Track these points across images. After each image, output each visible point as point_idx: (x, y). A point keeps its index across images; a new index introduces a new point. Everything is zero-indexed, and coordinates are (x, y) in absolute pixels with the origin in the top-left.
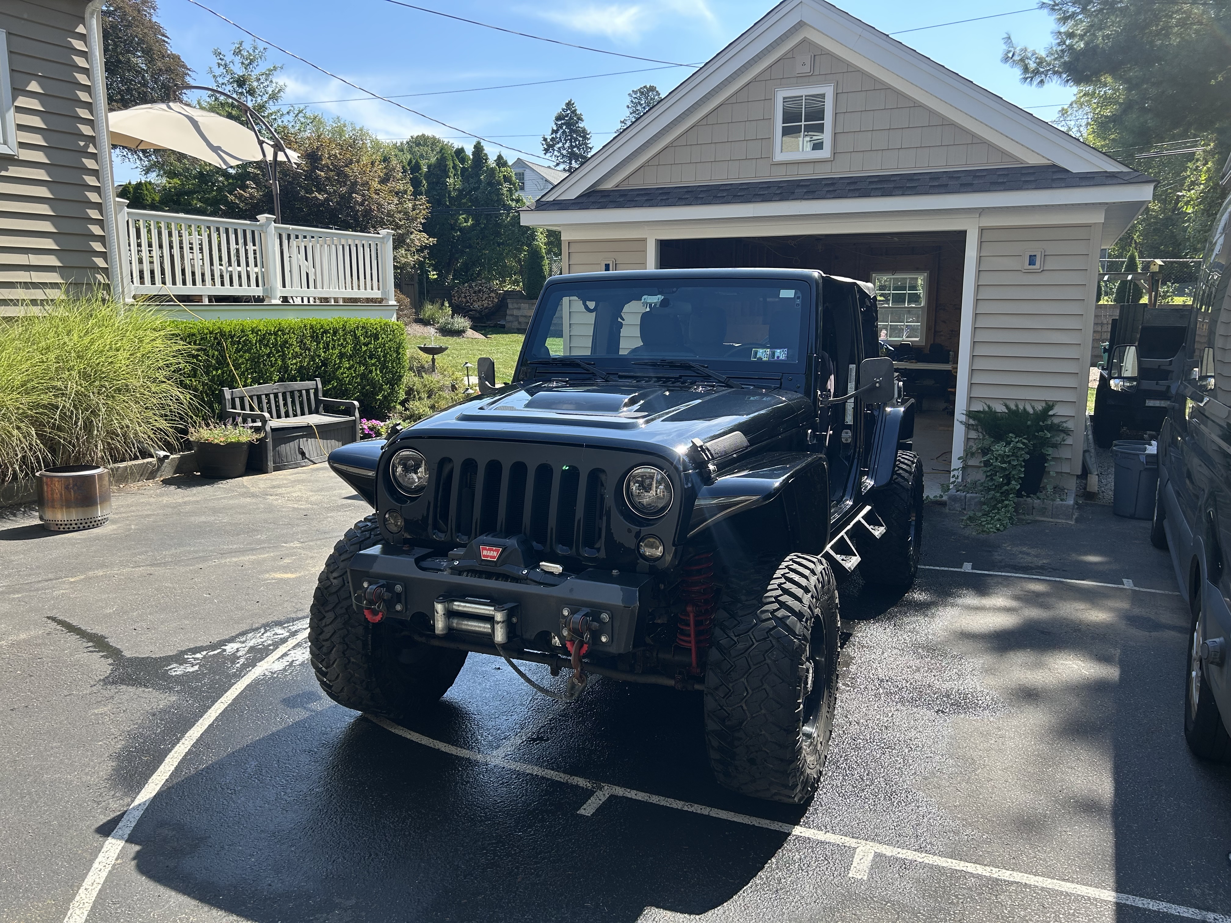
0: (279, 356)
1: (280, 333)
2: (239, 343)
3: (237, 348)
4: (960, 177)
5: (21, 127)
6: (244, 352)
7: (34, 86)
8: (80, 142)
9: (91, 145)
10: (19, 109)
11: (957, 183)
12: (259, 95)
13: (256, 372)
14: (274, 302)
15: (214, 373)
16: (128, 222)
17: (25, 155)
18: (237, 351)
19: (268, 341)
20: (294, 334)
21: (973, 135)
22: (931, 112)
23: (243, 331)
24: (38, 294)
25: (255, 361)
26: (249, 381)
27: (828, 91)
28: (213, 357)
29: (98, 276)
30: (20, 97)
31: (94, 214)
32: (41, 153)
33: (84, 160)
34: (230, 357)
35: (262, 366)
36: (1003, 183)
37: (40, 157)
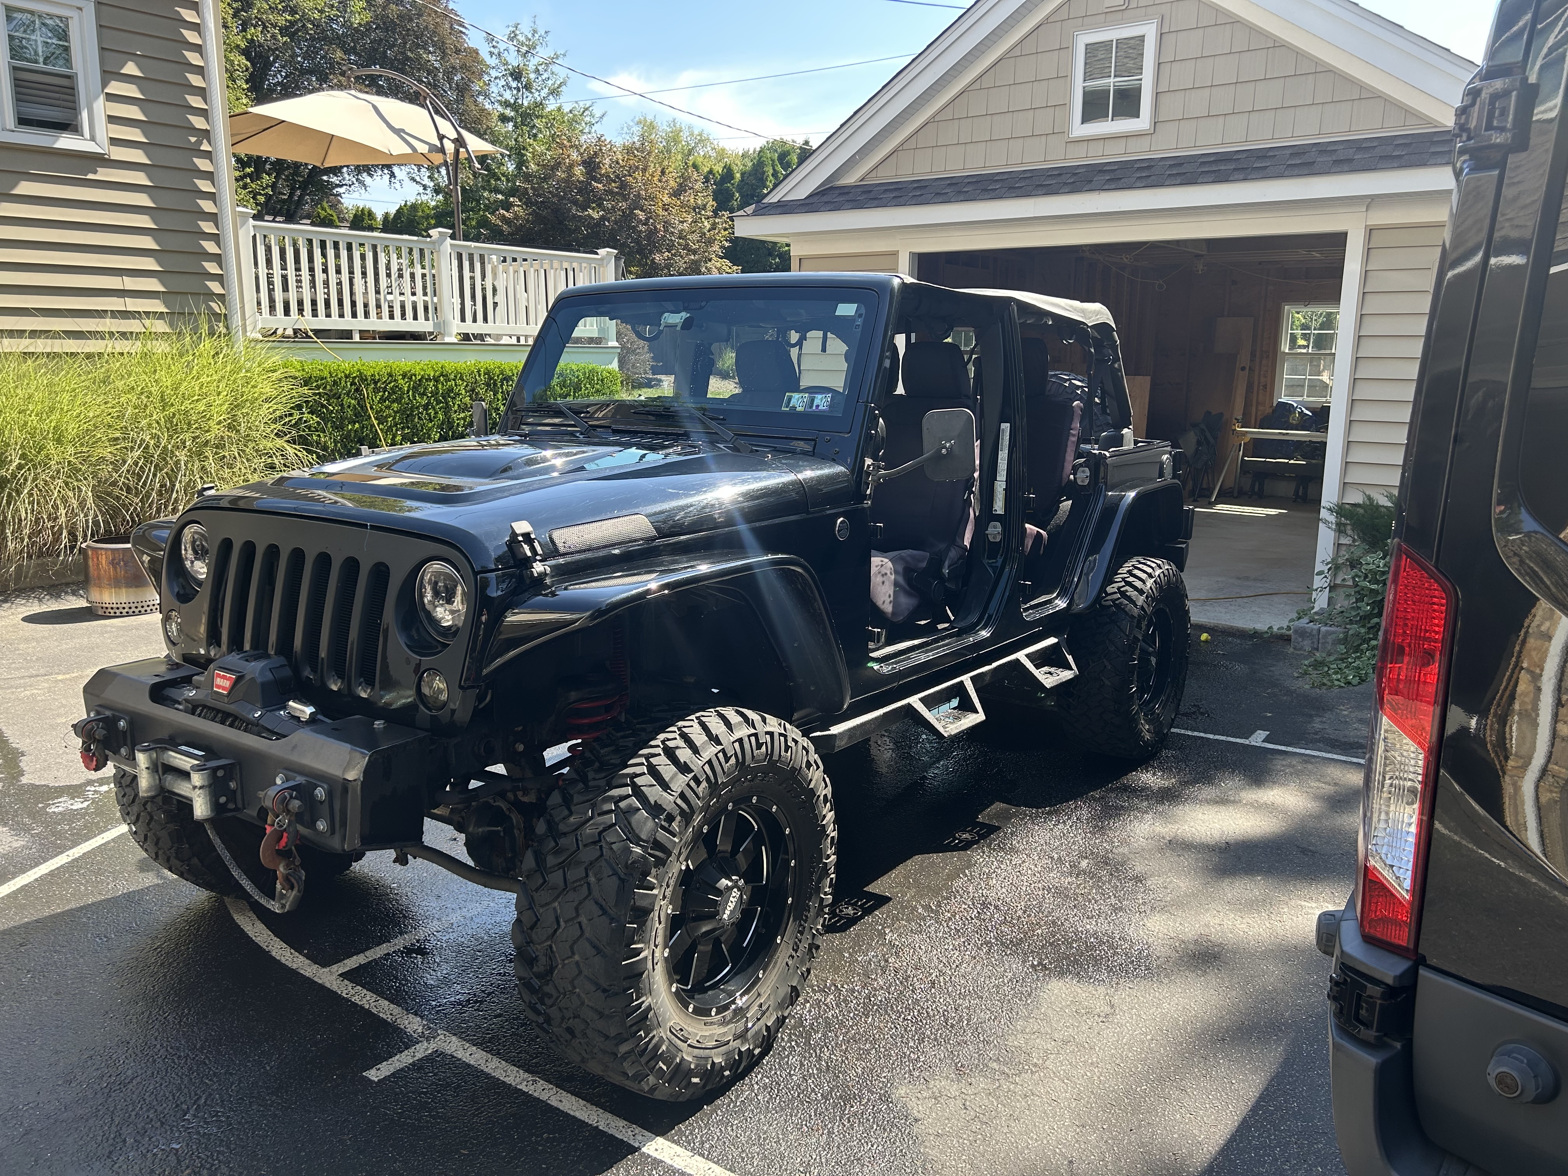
0: (440, 408)
1: (442, 379)
2: (385, 390)
3: (383, 396)
4: (1335, 151)
5: (112, 119)
6: (394, 402)
7: (131, 68)
8: (190, 138)
9: (205, 141)
10: (110, 97)
11: (1330, 159)
12: (536, 89)
13: (408, 428)
14: (447, 340)
15: (350, 427)
16: (254, 237)
17: (119, 154)
18: (382, 400)
19: (426, 389)
20: (463, 380)
21: (1362, 86)
22: (1299, 54)
23: (390, 375)
24: (134, 326)
25: (407, 415)
26: (399, 438)
27: (1149, 31)
28: (349, 407)
29: (213, 304)
30: (113, 82)
31: (208, 227)
32: (140, 152)
33: (195, 160)
34: (371, 408)
35: (416, 420)
36: (1399, 157)
37: (138, 156)
